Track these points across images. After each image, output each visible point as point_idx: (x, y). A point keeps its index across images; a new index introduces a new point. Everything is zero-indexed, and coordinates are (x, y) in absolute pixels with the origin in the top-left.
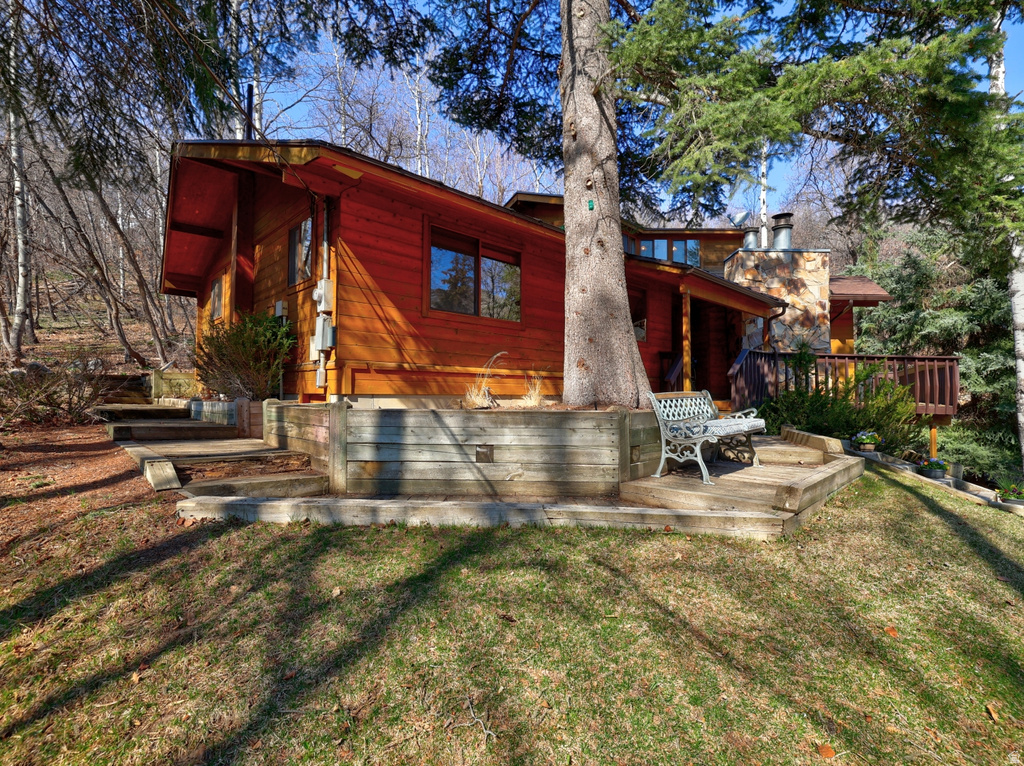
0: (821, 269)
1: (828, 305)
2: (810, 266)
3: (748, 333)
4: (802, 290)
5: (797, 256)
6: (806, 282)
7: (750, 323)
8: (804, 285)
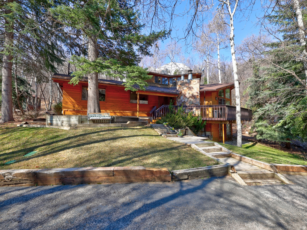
0: (197, 84)
1: (199, 92)
2: (194, 83)
3: (178, 101)
4: (192, 90)
5: (191, 80)
6: (193, 87)
7: (179, 98)
8: (193, 88)
